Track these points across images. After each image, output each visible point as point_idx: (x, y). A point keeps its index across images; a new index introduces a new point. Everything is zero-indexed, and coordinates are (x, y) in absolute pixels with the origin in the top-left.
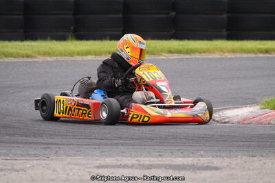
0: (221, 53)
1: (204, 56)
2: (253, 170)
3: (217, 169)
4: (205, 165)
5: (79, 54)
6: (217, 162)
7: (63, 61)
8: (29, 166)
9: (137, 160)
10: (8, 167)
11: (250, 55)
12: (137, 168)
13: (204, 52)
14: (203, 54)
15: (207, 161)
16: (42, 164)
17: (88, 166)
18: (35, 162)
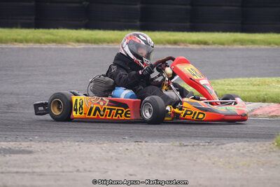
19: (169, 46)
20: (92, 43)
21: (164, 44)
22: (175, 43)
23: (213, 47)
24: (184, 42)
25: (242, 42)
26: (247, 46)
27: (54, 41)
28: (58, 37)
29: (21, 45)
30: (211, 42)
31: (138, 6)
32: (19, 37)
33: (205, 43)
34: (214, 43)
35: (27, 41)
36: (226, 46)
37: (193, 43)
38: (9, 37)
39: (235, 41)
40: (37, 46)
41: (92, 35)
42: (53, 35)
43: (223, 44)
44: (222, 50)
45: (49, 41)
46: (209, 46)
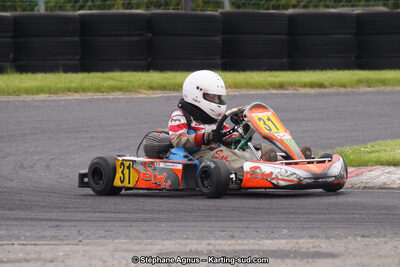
2: (386, 257)
3: (332, 256)
4: (311, 250)
5: (28, 92)
6: (325, 246)
7: (8, 102)
8: (61, 254)
9: (209, 244)
10: (34, 256)
11: (259, 92)
15: (310, 246)
16: (78, 252)
18: (67, 248)
19: (274, 92)
20: (170, 90)
21: (267, 89)
22: (281, 86)
23: (332, 90)
24: (292, 85)
25: (369, 83)
26: (378, 88)
27: (120, 89)
28: (124, 83)
29: (77, 96)
30: (328, 84)
31: (218, 39)
32: (73, 85)
33: (321, 86)
34: (332, 85)
35: (84, 90)
36: (349, 89)
37: (305, 85)
38: (59, 85)
39: (359, 82)
40: (98, 96)
41: (167, 78)
42: (114, 79)
43: (344, 86)
44: (347, 94)
45: (113, 89)
46: (326, 90)
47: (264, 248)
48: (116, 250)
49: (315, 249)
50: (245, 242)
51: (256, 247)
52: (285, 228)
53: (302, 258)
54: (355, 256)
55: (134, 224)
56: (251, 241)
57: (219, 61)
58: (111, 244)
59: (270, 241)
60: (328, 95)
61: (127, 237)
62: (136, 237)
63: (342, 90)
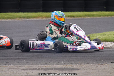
0: (42, 18)
1: (35, 19)
2: (94, 70)
3: (78, 69)
6: (75, 66)
9: (39, 66)
12: (42, 70)
13: (35, 17)
14: (34, 18)
15: (71, 66)
17: (19, 69)
20: (26, 18)
25: (89, 16)
27: (10, 18)
28: (12, 16)
30: (76, 16)
31: (41, 2)
33: (74, 17)
34: (77, 16)
36: (82, 18)
37: (69, 17)
39: (86, 15)
40: (4, 20)
41: (25, 15)
42: (9, 15)
44: (82, 19)
45: (8, 18)
46: (75, 18)
47: (56, 67)
48: (10, 68)
49: (72, 68)
50: (50, 65)
51: (54, 67)
52: (63, 61)
53: (68, 70)
54: (84, 70)
55: (15, 60)
56: (52, 65)
57: (42, 9)
58: (8, 67)
59: (58, 65)
60: (76, 19)
61: (13, 64)
62: (16, 64)
63: (80, 18)
